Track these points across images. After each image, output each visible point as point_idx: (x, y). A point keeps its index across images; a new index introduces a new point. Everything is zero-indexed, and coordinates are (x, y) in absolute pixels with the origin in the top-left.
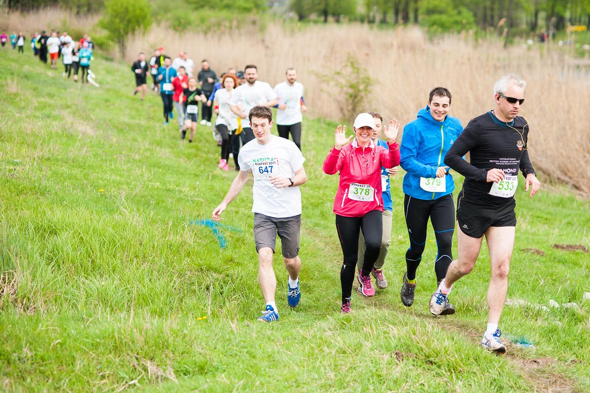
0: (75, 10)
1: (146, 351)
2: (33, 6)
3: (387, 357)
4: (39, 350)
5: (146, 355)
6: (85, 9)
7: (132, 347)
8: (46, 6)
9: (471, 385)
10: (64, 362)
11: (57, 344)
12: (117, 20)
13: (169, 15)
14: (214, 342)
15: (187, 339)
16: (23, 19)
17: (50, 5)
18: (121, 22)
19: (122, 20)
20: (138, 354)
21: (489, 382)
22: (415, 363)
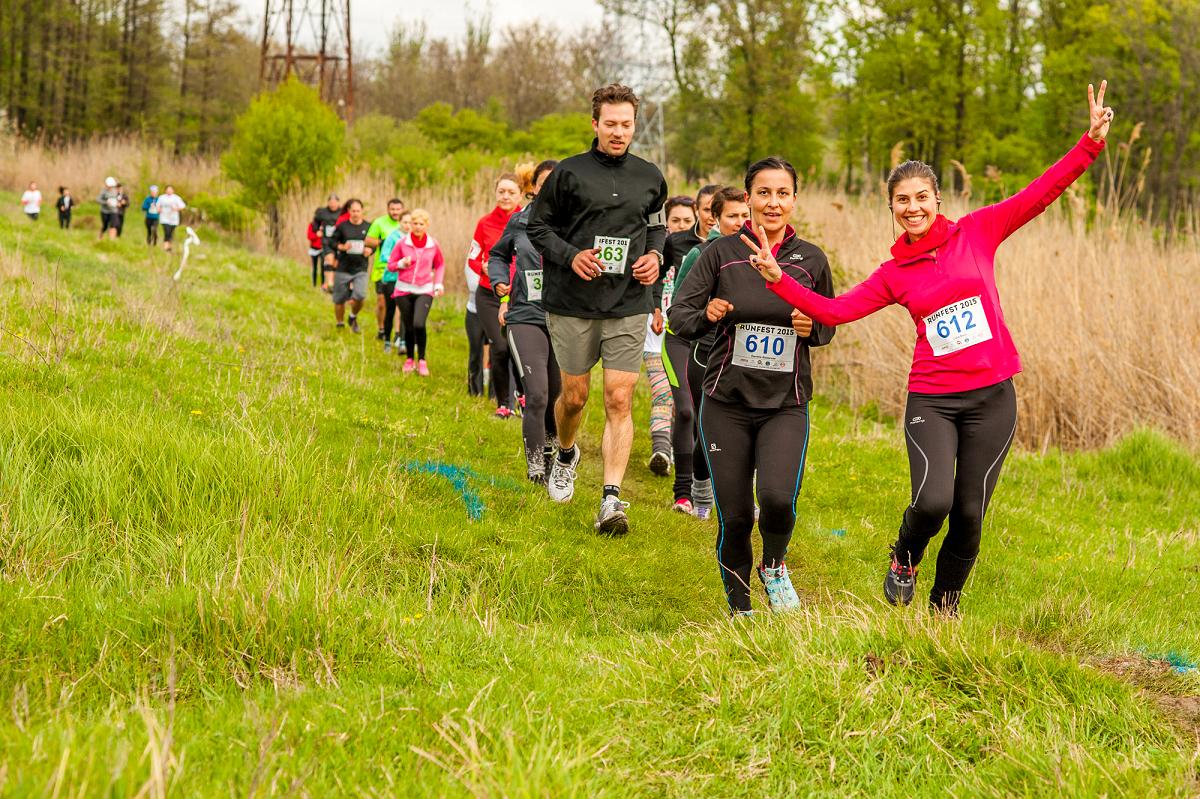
0: (170, 144)
1: (270, 645)
2: (74, 135)
3: (844, 665)
4: (13, 630)
5: (269, 654)
6: (196, 145)
7: (239, 637)
8: (104, 136)
9: (1044, 729)
10: (72, 660)
11: (58, 622)
12: (265, 161)
13: (388, 158)
14: (434, 640)
15: (370, 630)
16: (50, 164)
17: (116, 135)
18: (274, 164)
19: (275, 160)
20: (249, 652)
21: (1089, 724)
22: (913, 679)
